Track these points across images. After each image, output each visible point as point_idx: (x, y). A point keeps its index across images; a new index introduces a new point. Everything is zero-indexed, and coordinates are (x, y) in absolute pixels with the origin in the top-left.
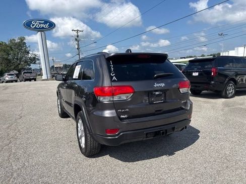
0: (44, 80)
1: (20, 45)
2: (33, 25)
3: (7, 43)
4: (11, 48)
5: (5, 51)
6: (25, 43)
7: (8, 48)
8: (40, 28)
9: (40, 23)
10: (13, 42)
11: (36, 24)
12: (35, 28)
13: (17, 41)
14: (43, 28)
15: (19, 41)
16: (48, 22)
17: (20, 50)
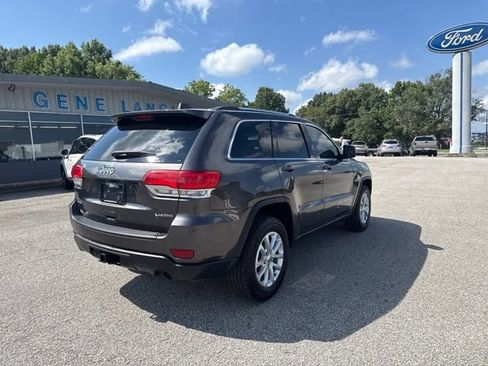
0: (451, 155)
3: (424, 84)
4: (430, 92)
5: (417, 99)
7: (425, 93)
8: (460, 45)
9: (462, 35)
10: (436, 79)
12: (450, 46)
13: (443, 76)
14: (468, 43)
15: (447, 75)
16: (481, 27)
17: (445, 93)
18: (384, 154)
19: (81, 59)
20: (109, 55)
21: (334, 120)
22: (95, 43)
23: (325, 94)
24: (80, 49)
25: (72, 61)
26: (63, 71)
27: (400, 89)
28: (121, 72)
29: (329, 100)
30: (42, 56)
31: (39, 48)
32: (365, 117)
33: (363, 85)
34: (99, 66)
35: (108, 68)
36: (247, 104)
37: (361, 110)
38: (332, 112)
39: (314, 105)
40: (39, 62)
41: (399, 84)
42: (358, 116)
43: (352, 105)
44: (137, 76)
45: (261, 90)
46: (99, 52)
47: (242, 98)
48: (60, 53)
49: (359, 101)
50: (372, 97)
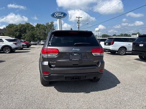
1: (51, 26)
2: (56, 15)
3: (45, 25)
4: (47, 27)
5: (44, 29)
6: (53, 25)
7: (45, 28)
8: (59, 17)
9: (59, 14)
10: (48, 24)
11: (57, 15)
12: (57, 17)
13: (50, 24)
14: (60, 16)
15: (51, 24)
17: (51, 28)
18: (42, 45)
21: (18, 34)
23: (13, 24)
27: (38, 26)
29: (14, 27)
32: (28, 33)
33: (27, 23)
37: (27, 31)
38: (16, 31)
39: (9, 27)
41: (38, 24)
42: (26, 33)
43: (24, 29)
49: (26, 28)
50: (30, 27)
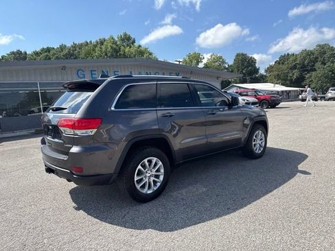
18: (330, 99)
19: (117, 46)
20: (134, 42)
21: (296, 74)
22: (125, 35)
23: (288, 54)
24: (116, 39)
25: (112, 48)
26: (106, 55)
28: (141, 52)
29: (291, 59)
30: (95, 46)
31: (94, 41)
32: (320, 70)
33: (320, 46)
34: (127, 49)
35: (133, 50)
36: (227, 66)
37: (318, 65)
38: (294, 67)
39: (279, 64)
40: (94, 50)
42: (315, 70)
43: (311, 61)
44: (151, 54)
45: (238, 55)
46: (127, 39)
47: (224, 62)
48: (105, 43)
49: (317, 58)
50: (328, 55)
